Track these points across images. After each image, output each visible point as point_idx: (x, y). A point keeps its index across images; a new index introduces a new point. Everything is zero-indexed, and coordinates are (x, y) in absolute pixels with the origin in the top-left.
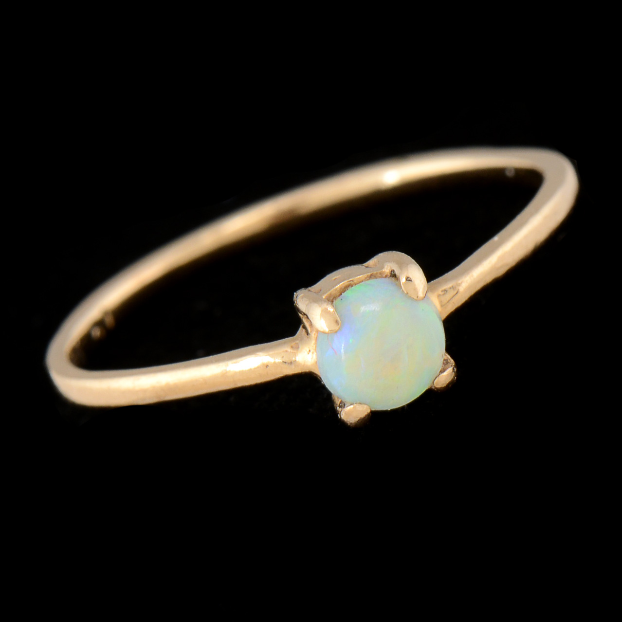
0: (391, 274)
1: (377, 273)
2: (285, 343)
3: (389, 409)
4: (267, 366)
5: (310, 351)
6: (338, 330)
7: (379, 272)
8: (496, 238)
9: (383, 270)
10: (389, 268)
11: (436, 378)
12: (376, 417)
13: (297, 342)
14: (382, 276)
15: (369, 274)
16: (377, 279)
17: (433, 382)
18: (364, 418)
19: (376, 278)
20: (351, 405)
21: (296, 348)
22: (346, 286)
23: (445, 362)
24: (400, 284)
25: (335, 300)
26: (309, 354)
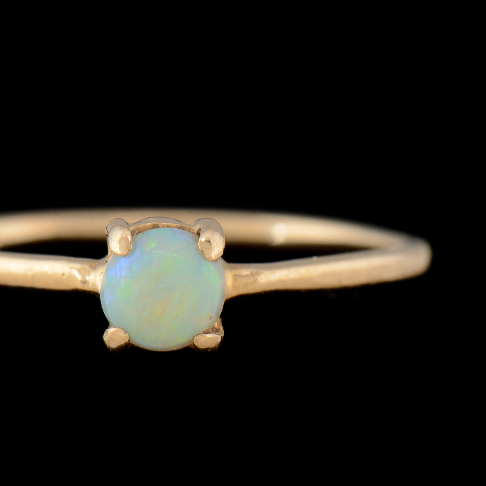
0: (198, 232)
1: (187, 227)
4: (63, 275)
5: (102, 273)
6: (127, 255)
8: (315, 259)
9: (194, 228)
10: (199, 227)
14: (189, 231)
19: (184, 230)
21: (94, 268)
22: (155, 227)
23: (214, 329)
24: (198, 241)
25: (137, 234)
26: (100, 275)
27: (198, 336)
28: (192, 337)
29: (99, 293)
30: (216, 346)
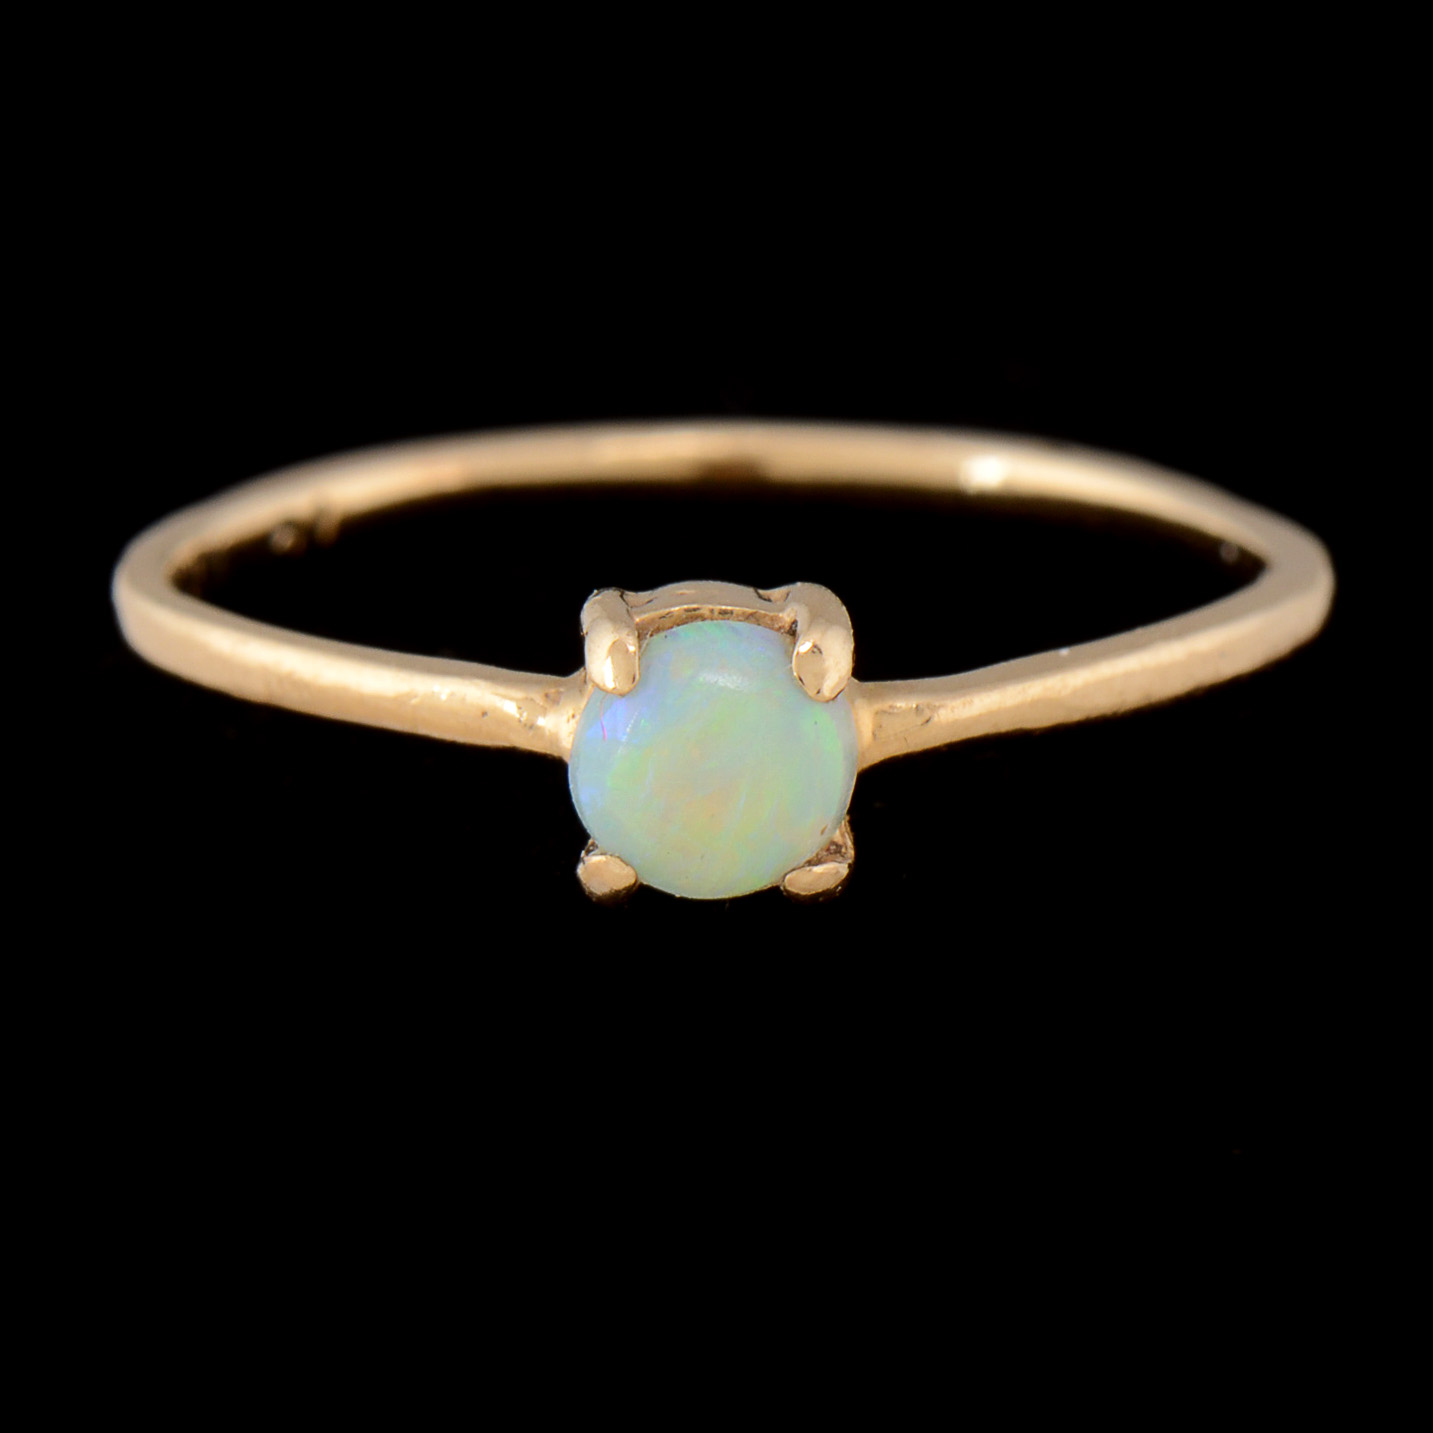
0: (791, 627)
1: (765, 615)
2: (539, 683)
3: (678, 896)
4: (484, 714)
5: (573, 716)
6: (628, 693)
7: (772, 614)
8: (1064, 652)
9: (781, 615)
10: (792, 615)
11: (793, 870)
12: (642, 899)
13: (562, 690)
14: (771, 624)
15: (750, 611)
16: (760, 628)
17: (784, 877)
18: (618, 892)
19: (759, 625)
20: (602, 854)
21: (553, 701)
22: (692, 616)
23: (833, 847)
24: (793, 652)
25: (651, 635)
26: (568, 721)
27: (794, 873)
28: (782, 874)
29: (566, 758)
30: (837, 887)
